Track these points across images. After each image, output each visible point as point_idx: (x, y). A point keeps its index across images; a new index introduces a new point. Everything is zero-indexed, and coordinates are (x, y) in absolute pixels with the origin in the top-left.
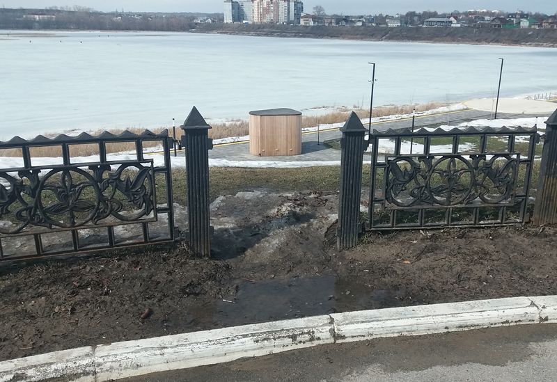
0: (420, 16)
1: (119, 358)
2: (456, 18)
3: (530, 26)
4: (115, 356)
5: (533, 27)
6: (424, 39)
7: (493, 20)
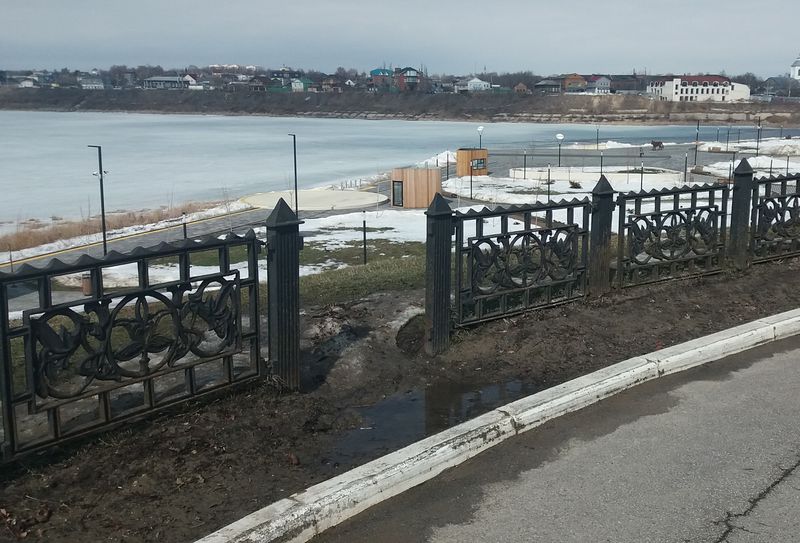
0: (134, 72)
1: (334, 498)
2: (194, 76)
3: (305, 88)
4: (329, 496)
5: (310, 90)
6: (149, 109)
7: (252, 80)
